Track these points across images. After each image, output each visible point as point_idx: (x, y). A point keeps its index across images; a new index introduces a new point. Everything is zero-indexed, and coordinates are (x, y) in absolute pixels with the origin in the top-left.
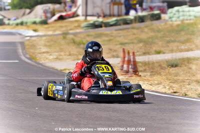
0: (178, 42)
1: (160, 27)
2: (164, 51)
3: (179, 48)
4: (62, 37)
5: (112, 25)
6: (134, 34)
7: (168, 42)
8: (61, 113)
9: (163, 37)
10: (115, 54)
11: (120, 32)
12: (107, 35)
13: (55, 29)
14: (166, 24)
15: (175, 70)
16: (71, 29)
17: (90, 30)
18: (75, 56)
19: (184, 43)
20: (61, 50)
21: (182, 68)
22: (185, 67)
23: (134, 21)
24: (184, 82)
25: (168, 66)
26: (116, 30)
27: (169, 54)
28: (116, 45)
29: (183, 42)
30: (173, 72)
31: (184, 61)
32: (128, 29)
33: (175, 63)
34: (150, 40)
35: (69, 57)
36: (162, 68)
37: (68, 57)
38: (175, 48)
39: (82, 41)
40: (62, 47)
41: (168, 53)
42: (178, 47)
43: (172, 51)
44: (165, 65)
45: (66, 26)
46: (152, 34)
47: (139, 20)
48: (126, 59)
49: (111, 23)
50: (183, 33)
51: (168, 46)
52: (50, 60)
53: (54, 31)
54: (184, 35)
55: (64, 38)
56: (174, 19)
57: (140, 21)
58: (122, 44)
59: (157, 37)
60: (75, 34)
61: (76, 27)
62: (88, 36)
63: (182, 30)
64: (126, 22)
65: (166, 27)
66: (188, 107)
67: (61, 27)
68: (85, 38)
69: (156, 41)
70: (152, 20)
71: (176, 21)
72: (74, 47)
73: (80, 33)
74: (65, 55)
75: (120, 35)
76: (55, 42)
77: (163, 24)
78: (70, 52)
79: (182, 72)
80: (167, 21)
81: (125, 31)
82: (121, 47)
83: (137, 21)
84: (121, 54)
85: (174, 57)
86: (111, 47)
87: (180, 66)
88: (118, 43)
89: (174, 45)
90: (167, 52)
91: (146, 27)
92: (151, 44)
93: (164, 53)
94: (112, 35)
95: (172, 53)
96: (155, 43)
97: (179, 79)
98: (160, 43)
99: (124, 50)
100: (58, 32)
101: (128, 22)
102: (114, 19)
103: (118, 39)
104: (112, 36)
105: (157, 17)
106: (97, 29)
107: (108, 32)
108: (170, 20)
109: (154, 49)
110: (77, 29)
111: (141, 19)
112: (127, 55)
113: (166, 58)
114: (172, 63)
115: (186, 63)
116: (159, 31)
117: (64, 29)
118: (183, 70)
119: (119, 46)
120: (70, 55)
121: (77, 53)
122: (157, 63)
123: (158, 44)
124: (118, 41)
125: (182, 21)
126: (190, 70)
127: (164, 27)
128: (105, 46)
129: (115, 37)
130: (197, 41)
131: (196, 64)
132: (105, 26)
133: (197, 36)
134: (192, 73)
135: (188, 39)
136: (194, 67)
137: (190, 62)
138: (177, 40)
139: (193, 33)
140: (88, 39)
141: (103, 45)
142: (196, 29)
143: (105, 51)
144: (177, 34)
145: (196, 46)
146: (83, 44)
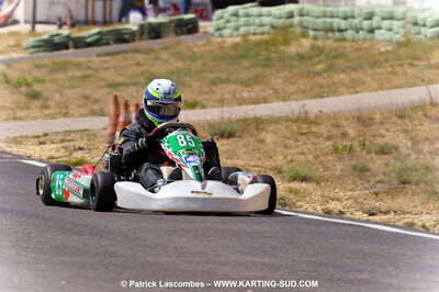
0: (235, 83)
1: (195, 50)
2: (206, 103)
3: (238, 96)
5: (89, 45)
6: (138, 64)
7: (214, 82)
9: (202, 71)
10: (96, 107)
11: (107, 58)
12: (78, 66)
14: (209, 42)
15: (229, 144)
17: (41, 54)
18: (9, 112)
19: (247, 86)
21: (244, 141)
22: (252, 139)
23: (138, 36)
25: (213, 136)
26: (99, 55)
27: (216, 110)
28: (100, 87)
29: (247, 84)
30: (224, 148)
31: (248, 125)
32: (126, 52)
33: (229, 128)
34: (174, 78)
38: (227, 96)
39: (25, 80)
41: (213, 107)
42: (234, 93)
43: (221, 103)
44: (205, 134)
46: (180, 64)
47: (149, 33)
48: (121, 119)
49: (88, 40)
50: (246, 63)
51: (213, 92)
54: (249, 67)
56: (226, 32)
57: (153, 35)
58: (111, 85)
59: (188, 72)
60: (9, 63)
61: (10, 47)
62: (38, 66)
63: (244, 56)
64: (121, 38)
65: (208, 48)
66: (257, 227)
68: (30, 72)
69: (188, 78)
70: (177, 34)
71: (231, 36)
72: (6, 92)
73: (19, 60)
75: (107, 66)
77: (201, 43)
79: (244, 150)
80: (212, 35)
81: (119, 57)
82: (109, 93)
83: (145, 35)
84: (111, 108)
85: (226, 116)
86: (88, 91)
87: (240, 137)
88: (103, 83)
89: (226, 90)
90: (212, 103)
91: (165, 48)
93: (204, 107)
94: (91, 65)
95: (222, 106)
96: (184, 84)
98: (196, 85)
99: (116, 98)
101: (126, 37)
102: (96, 30)
103: (103, 74)
104: (89, 68)
105: (190, 28)
106: (56, 53)
107: (81, 60)
108: (217, 33)
109: (184, 97)
110: (14, 51)
111: (155, 32)
112: (122, 111)
113: (209, 118)
114: (222, 128)
115: (252, 128)
116: (194, 58)
118: (247, 146)
119: (105, 90)
121: (13, 106)
123: (190, 86)
124: (104, 80)
125: (245, 36)
126: (261, 145)
127: (202, 49)
128: (75, 91)
129: (97, 70)
130: (277, 82)
131: (275, 133)
132: (76, 47)
133: (277, 71)
134: (265, 152)
135: (257, 76)
136: (269, 138)
137: (261, 126)
138: (233, 78)
139: (268, 63)
140: (38, 74)
141: (72, 87)
142: (274, 55)
143: (74, 101)
144: (233, 64)
145: (276, 92)
146: (28, 85)
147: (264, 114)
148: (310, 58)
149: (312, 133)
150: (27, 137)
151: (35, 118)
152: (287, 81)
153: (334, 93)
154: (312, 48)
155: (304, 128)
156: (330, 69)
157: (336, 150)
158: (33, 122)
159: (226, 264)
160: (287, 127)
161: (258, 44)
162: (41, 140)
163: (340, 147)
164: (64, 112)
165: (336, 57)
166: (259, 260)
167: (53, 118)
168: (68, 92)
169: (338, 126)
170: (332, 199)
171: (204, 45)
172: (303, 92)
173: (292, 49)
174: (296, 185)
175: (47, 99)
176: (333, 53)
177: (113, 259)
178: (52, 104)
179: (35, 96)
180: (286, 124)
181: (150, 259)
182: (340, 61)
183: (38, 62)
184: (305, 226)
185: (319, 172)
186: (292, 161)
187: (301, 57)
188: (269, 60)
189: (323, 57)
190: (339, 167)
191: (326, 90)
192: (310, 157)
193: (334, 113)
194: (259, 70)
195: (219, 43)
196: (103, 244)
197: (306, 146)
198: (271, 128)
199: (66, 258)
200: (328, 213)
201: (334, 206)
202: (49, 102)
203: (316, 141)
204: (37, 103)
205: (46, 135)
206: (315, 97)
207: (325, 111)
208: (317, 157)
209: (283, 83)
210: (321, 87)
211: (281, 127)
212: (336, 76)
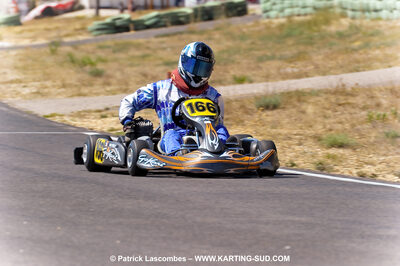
0: (281, 59)
1: (245, 30)
2: (253, 78)
3: (282, 71)
4: (48, 50)
5: (148, 27)
7: (261, 59)
8: (41, 203)
9: (251, 49)
11: (165, 39)
12: (138, 46)
13: (35, 35)
14: (257, 23)
15: (273, 115)
16: (67, 35)
17: (104, 36)
18: (75, 89)
19: (291, 62)
20: (47, 77)
21: (287, 112)
22: (294, 110)
23: (192, 19)
24: (290, 139)
25: (258, 108)
26: (157, 36)
27: (261, 84)
28: (158, 65)
29: (291, 60)
30: (269, 119)
31: (291, 97)
32: (181, 33)
33: (273, 101)
34: (225, 56)
35: (63, 90)
36: (247, 112)
37: (60, 91)
38: (273, 71)
39: (89, 59)
40: (48, 71)
41: (259, 82)
42: (279, 69)
43: (267, 78)
44: (253, 107)
45: (57, 28)
46: (230, 44)
47: (203, 16)
49: (147, 23)
50: (290, 42)
51: (260, 68)
52: (24, 97)
53: (34, 38)
54: (293, 45)
55: (53, 52)
56: (273, 13)
57: (206, 17)
58: (168, 64)
59: (238, 51)
60: (75, 45)
61: (76, 30)
62: (101, 47)
63: (289, 36)
64: (177, 20)
65: (257, 29)
66: (296, 190)
67: (48, 30)
68: (93, 53)
69: (237, 56)
70: (228, 16)
71: (277, 17)
72: (72, 71)
73: (84, 42)
74: (54, 86)
75: (164, 45)
76: (35, 60)
77: (250, 24)
78: (63, 80)
79: (287, 120)
80: (260, 17)
81: (176, 38)
82: (166, 71)
83: (199, 18)
85: (271, 89)
86: (147, 69)
87: (284, 108)
88: (160, 62)
89: (272, 66)
90: (258, 79)
91: (217, 29)
92: (225, 64)
93: (251, 82)
94: (149, 45)
95: (267, 81)
96: (233, 62)
97: (280, 134)
98: (245, 61)
100: (41, 41)
101: (182, 19)
102: (154, 13)
103: (161, 54)
104: (148, 48)
105: (240, 11)
106: (119, 35)
107: (141, 41)
108: (265, 15)
109: (232, 73)
110: (80, 34)
111: (208, 15)
113: (255, 91)
114: (267, 100)
115: (294, 100)
116: (243, 37)
117: (53, 34)
118: (289, 116)
119: (162, 68)
120: (64, 86)
121: (78, 83)
122: (236, 100)
123: (239, 63)
124: (161, 59)
125: (290, 17)
126: (303, 116)
127: (252, 29)
128: (135, 69)
129: (155, 51)
130: (318, 58)
131: (315, 104)
132: (136, 29)
133: (319, 48)
134: (306, 122)
135: (300, 53)
136: (310, 109)
137: (302, 98)
138: (278, 54)
139: (310, 42)
140: (101, 54)
141: (131, 65)
142: (316, 34)
143: (133, 79)
144: (279, 43)
145: (317, 67)
146: (92, 64)
147: (306, 87)
148: (349, 36)
149: (349, 104)
150: (89, 112)
151: (97, 94)
152: (327, 56)
153: (369, 67)
154: (351, 27)
155: (342, 99)
156: (367, 45)
157: (370, 119)
158: (96, 98)
159: (267, 223)
160: (326, 99)
161: (301, 24)
162: (103, 114)
163: (374, 116)
164: (124, 87)
165: (372, 35)
166: (297, 219)
167: (114, 94)
168: (128, 70)
169: (372, 97)
170: (367, 164)
171: (253, 26)
172: (341, 67)
173: (333, 28)
174: (333, 151)
175: (109, 76)
176: (370, 32)
177: (164, 220)
178: (113, 81)
179: (98, 74)
180: (325, 96)
181: (198, 219)
182: (376, 39)
183: (101, 43)
184: (340, 188)
185: (355, 139)
186: (331, 130)
187: (341, 36)
188: (311, 38)
189: (360, 35)
190: (373, 135)
191: (362, 64)
192: (347, 126)
193: (369, 86)
194: (302, 48)
195: (265, 24)
196: (156, 206)
197: (344, 116)
198: (312, 100)
199: (121, 220)
200: (362, 176)
201: (368, 170)
202: (111, 80)
203: (353, 111)
204: (100, 81)
205: (107, 109)
206: (351, 71)
207: (361, 83)
208: (353, 126)
209: (323, 59)
210: (358, 62)
211: (321, 99)
212: (371, 52)
